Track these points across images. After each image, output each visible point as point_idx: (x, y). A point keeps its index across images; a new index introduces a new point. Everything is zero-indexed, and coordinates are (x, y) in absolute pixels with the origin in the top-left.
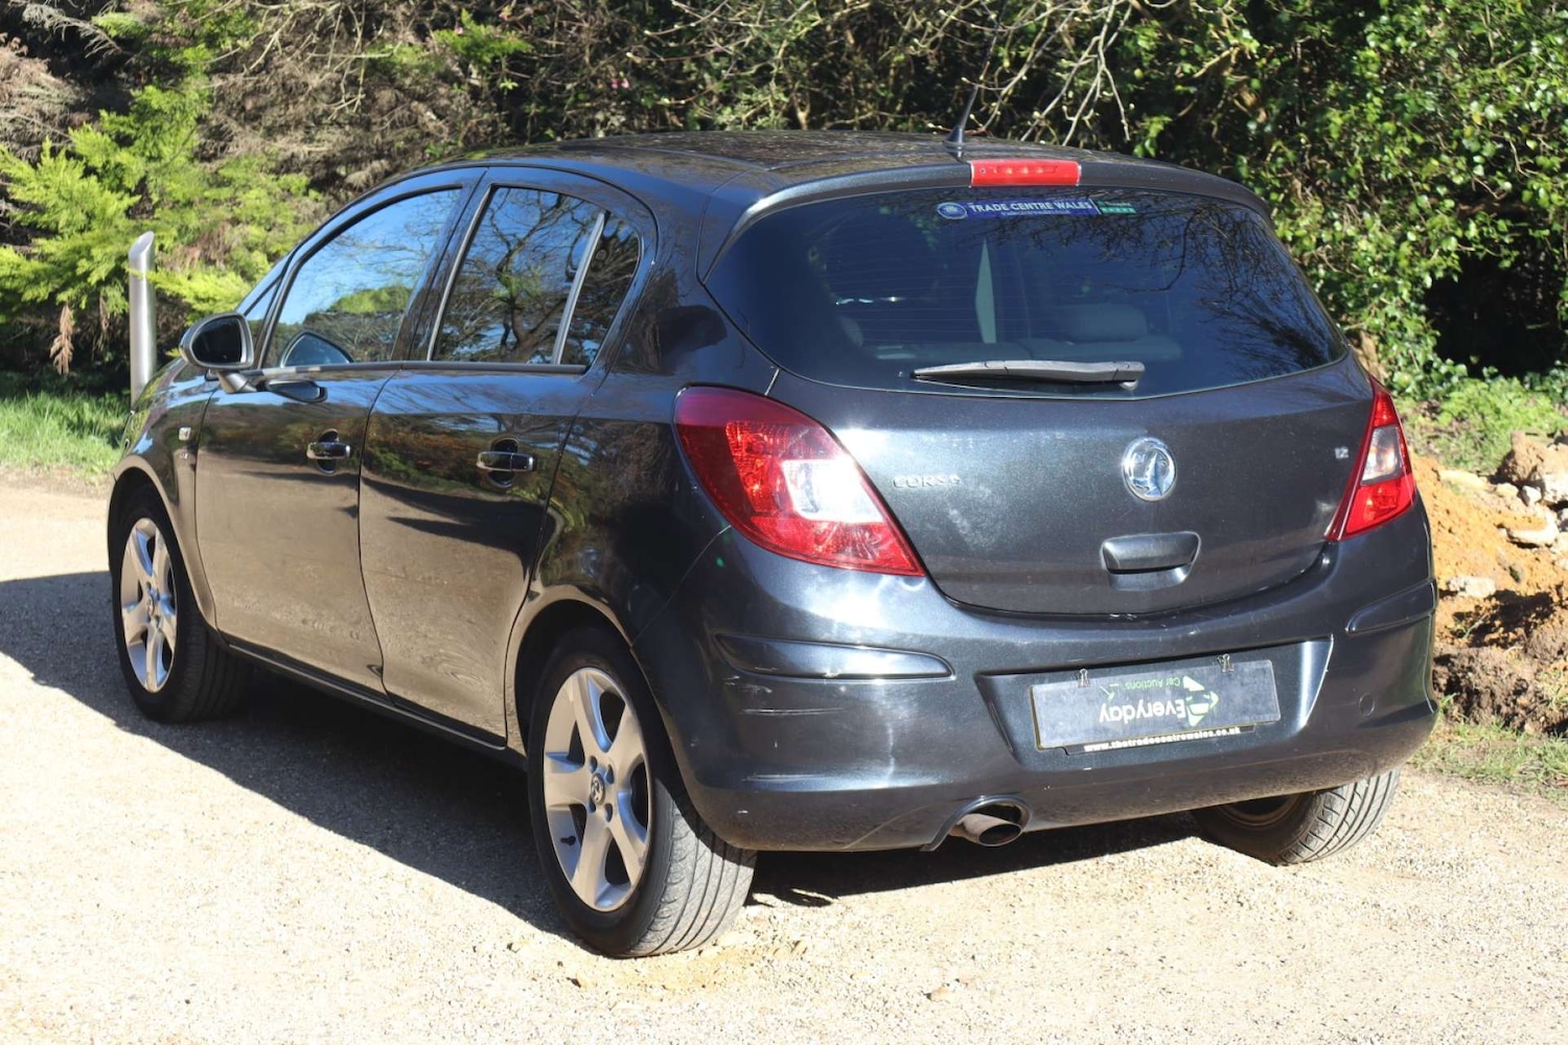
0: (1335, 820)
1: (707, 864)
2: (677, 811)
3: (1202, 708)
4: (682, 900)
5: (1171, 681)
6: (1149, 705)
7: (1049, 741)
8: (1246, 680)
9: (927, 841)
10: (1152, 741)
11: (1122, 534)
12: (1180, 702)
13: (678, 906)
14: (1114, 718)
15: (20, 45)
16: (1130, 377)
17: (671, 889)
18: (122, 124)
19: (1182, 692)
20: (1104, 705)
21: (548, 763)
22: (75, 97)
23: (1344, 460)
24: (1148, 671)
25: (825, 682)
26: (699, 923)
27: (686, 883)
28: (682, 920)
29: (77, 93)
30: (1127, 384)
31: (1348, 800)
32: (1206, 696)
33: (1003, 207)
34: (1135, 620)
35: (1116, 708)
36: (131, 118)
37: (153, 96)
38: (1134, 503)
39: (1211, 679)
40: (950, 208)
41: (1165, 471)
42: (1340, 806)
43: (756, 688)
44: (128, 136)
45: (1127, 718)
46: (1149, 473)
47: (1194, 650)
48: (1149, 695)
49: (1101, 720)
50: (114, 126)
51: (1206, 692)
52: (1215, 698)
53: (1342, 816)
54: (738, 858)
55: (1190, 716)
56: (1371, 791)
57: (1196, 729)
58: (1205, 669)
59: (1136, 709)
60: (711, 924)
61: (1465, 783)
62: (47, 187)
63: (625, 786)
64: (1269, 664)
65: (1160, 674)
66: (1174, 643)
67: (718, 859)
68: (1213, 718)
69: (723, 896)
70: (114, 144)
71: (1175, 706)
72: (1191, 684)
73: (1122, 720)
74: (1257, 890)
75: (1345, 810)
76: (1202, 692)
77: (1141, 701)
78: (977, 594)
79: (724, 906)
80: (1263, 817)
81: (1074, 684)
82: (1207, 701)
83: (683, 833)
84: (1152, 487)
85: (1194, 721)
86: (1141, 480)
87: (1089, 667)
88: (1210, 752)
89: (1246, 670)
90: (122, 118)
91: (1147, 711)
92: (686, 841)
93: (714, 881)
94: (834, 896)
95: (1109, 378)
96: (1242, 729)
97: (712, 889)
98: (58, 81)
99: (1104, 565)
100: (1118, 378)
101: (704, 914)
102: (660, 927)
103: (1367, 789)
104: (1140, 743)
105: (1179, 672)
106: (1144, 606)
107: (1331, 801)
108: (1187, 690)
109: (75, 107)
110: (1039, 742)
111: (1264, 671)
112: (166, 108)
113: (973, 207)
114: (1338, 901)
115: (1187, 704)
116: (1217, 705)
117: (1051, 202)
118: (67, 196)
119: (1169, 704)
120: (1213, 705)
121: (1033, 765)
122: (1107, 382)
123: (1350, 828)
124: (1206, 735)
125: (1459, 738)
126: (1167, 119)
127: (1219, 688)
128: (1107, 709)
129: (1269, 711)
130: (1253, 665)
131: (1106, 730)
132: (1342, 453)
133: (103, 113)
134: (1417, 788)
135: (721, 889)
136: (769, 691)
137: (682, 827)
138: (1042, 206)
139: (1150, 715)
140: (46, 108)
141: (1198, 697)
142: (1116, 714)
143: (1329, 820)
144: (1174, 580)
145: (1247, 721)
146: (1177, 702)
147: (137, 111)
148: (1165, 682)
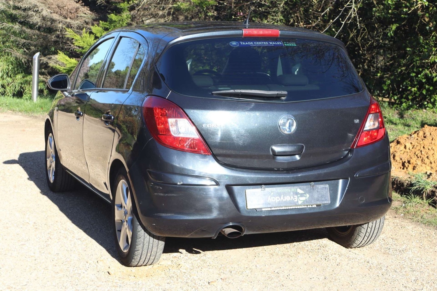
0: (362, 235)
1: (148, 240)
2: (138, 223)
3: (303, 199)
4: (141, 250)
5: (293, 190)
6: (285, 197)
7: (250, 207)
8: (319, 191)
9: (213, 236)
10: (285, 208)
11: (277, 144)
12: (296, 196)
13: (140, 252)
14: (273, 201)
15: (82, 3)
16: (284, 96)
17: (137, 247)
18: (105, 25)
19: (297, 194)
20: (269, 196)
21: (116, 207)
22: (95, 17)
23: (357, 123)
24: (286, 186)
25: (178, 186)
26: (148, 257)
27: (142, 245)
28: (142, 256)
29: (96, 16)
30: (283, 98)
31: (366, 229)
32: (305, 195)
33: (252, 43)
34: (282, 171)
35: (274, 198)
36: (108, 23)
37: (113, 16)
38: (282, 135)
39: (307, 189)
40: (234, 43)
41: (293, 125)
42: (363, 231)
43: (158, 187)
44: (107, 28)
45: (277, 201)
46: (287, 125)
47: (299, 180)
48: (285, 194)
49: (268, 201)
50: (103, 25)
51: (305, 194)
52: (308, 195)
53: (365, 234)
54: (158, 238)
55: (299, 201)
56: (374, 227)
57: (300, 205)
58: (305, 187)
59: (280, 198)
60: (152, 258)
61: (423, 226)
62: (84, 42)
63: (130, 215)
64: (327, 186)
65: (289, 187)
66: (293, 178)
67: (152, 239)
68: (307, 202)
69: (155, 249)
70: (103, 30)
71: (294, 197)
72: (300, 191)
73: (276, 201)
74: (333, 255)
75: (365, 232)
76: (303, 193)
77: (282, 196)
78: (229, 160)
79: (155, 252)
80: (344, 233)
81: (260, 189)
82: (305, 196)
83: (140, 230)
84: (288, 130)
85: (300, 203)
86: (284, 127)
87: (265, 184)
88: (305, 212)
89: (319, 187)
90: (105, 23)
91: (284, 199)
92: (141, 232)
93: (151, 245)
94: (203, 251)
95: (276, 96)
96: (317, 205)
97: (150, 247)
98: (91, 13)
99: (271, 153)
100: (278, 96)
101: (149, 255)
102: (135, 258)
103: (372, 226)
104: (281, 208)
105: (296, 187)
106: (286, 167)
107: (361, 229)
108: (299, 193)
109: (95, 20)
110: (247, 207)
111: (326, 188)
112: (117, 20)
113: (241, 43)
114: (357, 260)
115: (298, 197)
116: (308, 198)
117: (268, 42)
118: (90, 45)
119: (292, 197)
120: (307, 198)
121: (244, 213)
122: (275, 97)
123: (368, 238)
124: (304, 207)
125: (429, 212)
126: (398, 25)
127: (309, 192)
128: (270, 197)
129: (326, 200)
130: (322, 186)
131: (269, 204)
132: (357, 121)
133: (101, 22)
134: (407, 226)
135: (154, 247)
136: (161, 188)
137: (140, 228)
138: (265, 43)
139: (285, 200)
140: (87, 20)
141: (302, 195)
142: (274, 199)
143: (360, 235)
144: (296, 159)
145: (319, 203)
146: (295, 196)
147: (109, 21)
148: (291, 190)
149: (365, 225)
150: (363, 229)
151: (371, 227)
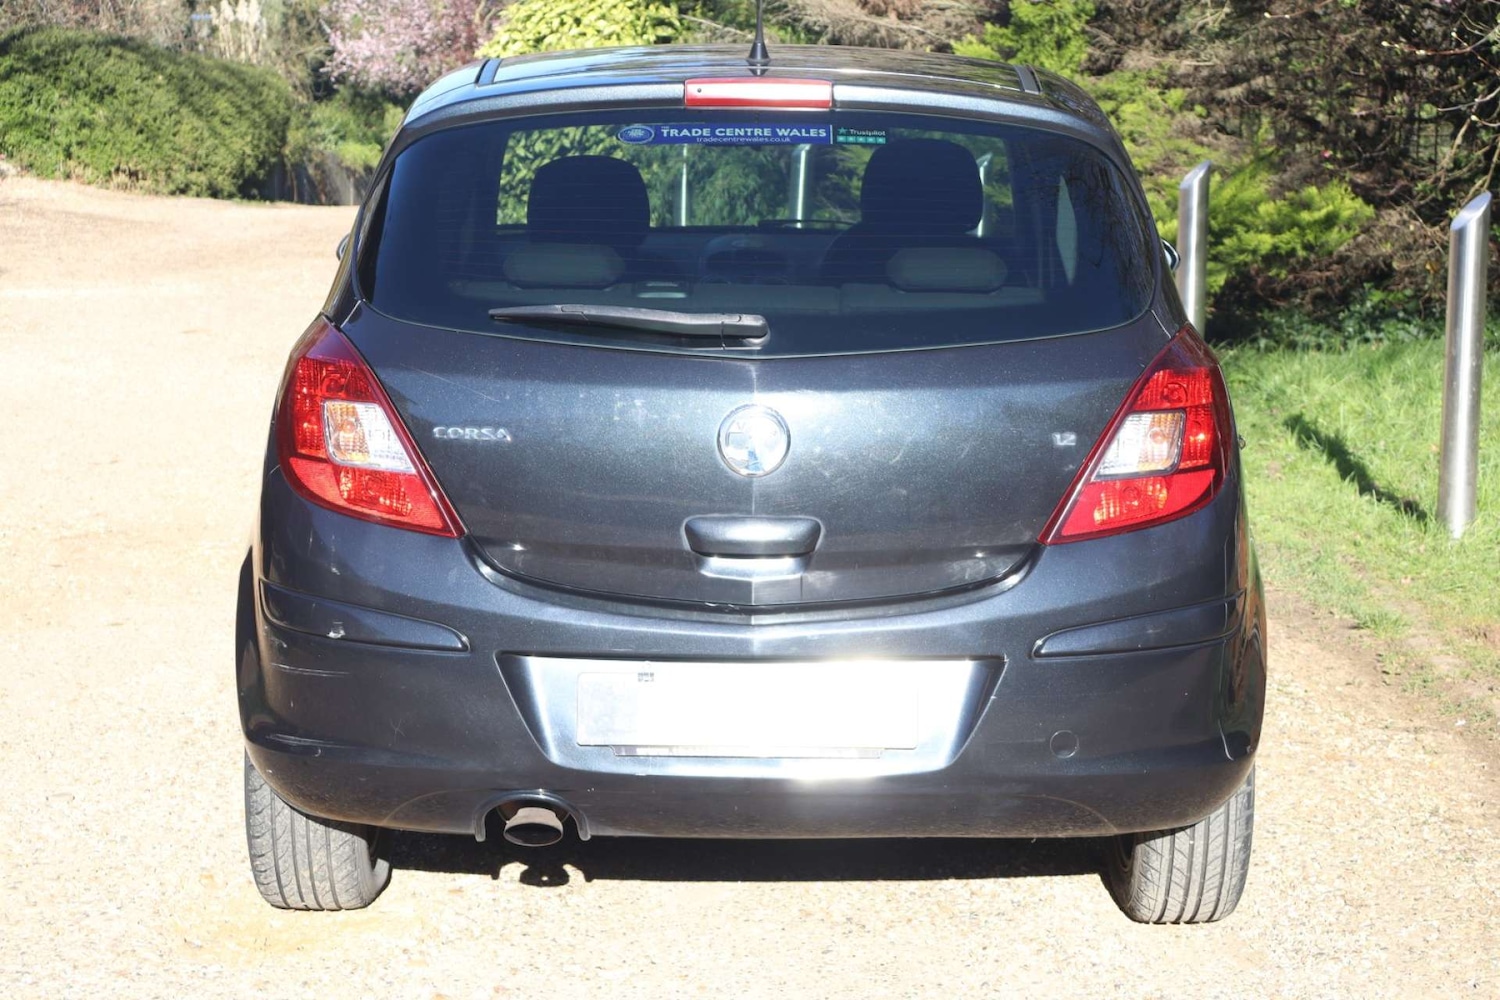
0: (1158, 877)
4: (270, 855)
13: (270, 861)
16: (755, 332)
18: (1002, 36)
22: (979, 10)
25: (332, 643)
27: (268, 838)
30: (753, 341)
31: (1167, 856)
33: (704, 132)
34: (733, 612)
37: (1021, 8)
38: (729, 479)
40: (638, 131)
41: (773, 444)
42: (1158, 863)
43: (277, 642)
50: (996, 38)
53: (1166, 874)
69: (320, 857)
79: (326, 869)
93: (301, 841)
95: (720, 333)
97: (302, 848)
100: (727, 332)
110: (574, 735)
113: (666, 131)
117: (776, 129)
121: (558, 757)
123: (1187, 894)
132: (1066, 440)
133: (988, 25)
135: (314, 852)
136: (285, 645)
138: (758, 132)
147: (1014, 23)
149: (1159, 841)
150: (1154, 857)
151: (1186, 851)
